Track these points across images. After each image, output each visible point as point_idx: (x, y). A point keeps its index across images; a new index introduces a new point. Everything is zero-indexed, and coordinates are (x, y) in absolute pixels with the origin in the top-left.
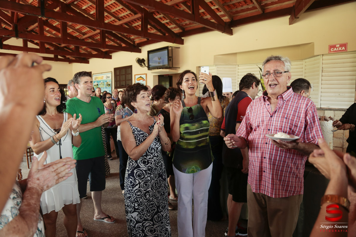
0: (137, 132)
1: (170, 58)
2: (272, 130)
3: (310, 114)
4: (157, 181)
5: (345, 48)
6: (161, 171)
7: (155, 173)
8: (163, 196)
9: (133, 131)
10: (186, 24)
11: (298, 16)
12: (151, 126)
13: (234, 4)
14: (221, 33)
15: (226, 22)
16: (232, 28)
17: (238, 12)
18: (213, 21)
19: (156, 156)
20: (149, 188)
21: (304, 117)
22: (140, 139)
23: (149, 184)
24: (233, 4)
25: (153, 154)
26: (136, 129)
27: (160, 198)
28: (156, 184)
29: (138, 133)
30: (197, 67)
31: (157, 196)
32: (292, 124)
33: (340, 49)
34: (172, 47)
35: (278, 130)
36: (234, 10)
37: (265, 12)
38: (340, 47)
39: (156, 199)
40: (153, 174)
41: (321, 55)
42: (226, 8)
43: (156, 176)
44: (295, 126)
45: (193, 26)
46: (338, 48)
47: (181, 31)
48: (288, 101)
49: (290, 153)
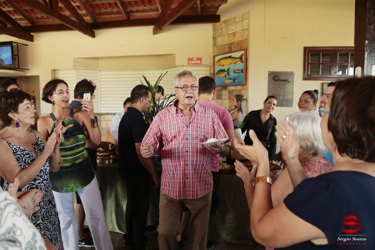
0: (20, 151)
1: (15, 56)
2: (189, 139)
4: (48, 209)
5: (201, 62)
6: (50, 197)
7: (45, 200)
8: (54, 226)
9: (15, 151)
10: (37, 18)
11: (162, 28)
12: (35, 143)
13: (98, 4)
14: (83, 34)
15: (88, 23)
16: (94, 30)
17: (101, 14)
18: (73, 19)
19: (45, 180)
20: (39, 220)
22: (25, 160)
23: (39, 215)
24: (96, 4)
25: (43, 178)
26: (18, 147)
27: (52, 230)
28: (46, 213)
29: (22, 153)
30: (52, 70)
31: (49, 227)
32: (205, 132)
33: (197, 62)
34: (17, 43)
35: (195, 138)
36: (98, 11)
37: (130, 19)
38: (196, 60)
39: (49, 231)
40: (43, 201)
41: (181, 66)
42: (88, 7)
43: (46, 204)
44: (207, 133)
45: (46, 21)
46: (195, 61)
47: (30, 25)
48: (197, 112)
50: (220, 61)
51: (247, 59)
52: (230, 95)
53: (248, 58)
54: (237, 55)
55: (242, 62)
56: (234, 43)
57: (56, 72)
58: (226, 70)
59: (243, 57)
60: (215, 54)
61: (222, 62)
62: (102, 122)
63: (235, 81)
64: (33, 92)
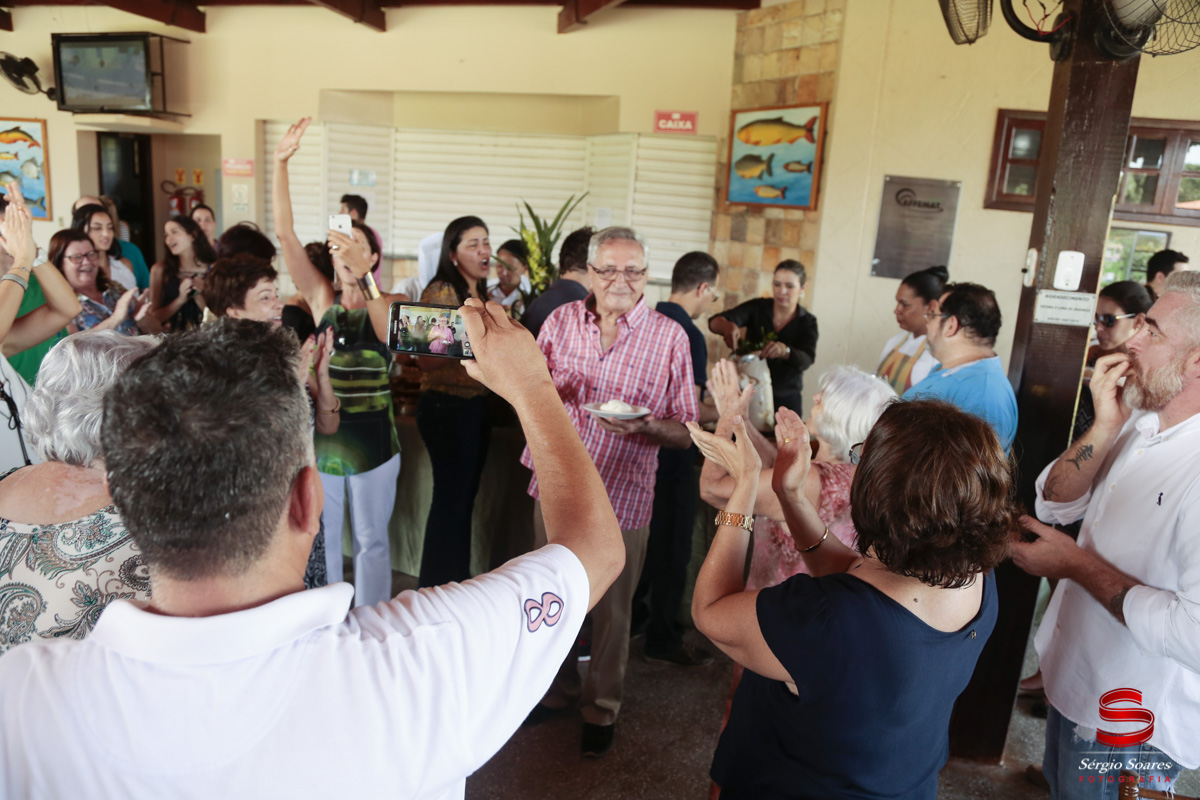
1: (155, 77)
2: (601, 390)
3: (678, 358)
5: (693, 124)
11: (584, 18)
14: (352, 22)
16: (383, 9)
21: (667, 364)
30: (257, 121)
32: (644, 380)
33: (681, 125)
34: (161, 37)
35: (613, 391)
38: (681, 120)
41: (635, 133)
44: (649, 383)
46: (676, 122)
48: (637, 327)
49: (634, 442)
50: (750, 129)
51: (825, 133)
52: (770, 233)
53: (829, 129)
54: (800, 116)
55: (811, 139)
56: (794, 79)
57: (269, 127)
58: (765, 158)
59: (816, 127)
60: (737, 106)
61: (757, 134)
62: (396, 280)
63: (788, 194)
64: (198, 177)
